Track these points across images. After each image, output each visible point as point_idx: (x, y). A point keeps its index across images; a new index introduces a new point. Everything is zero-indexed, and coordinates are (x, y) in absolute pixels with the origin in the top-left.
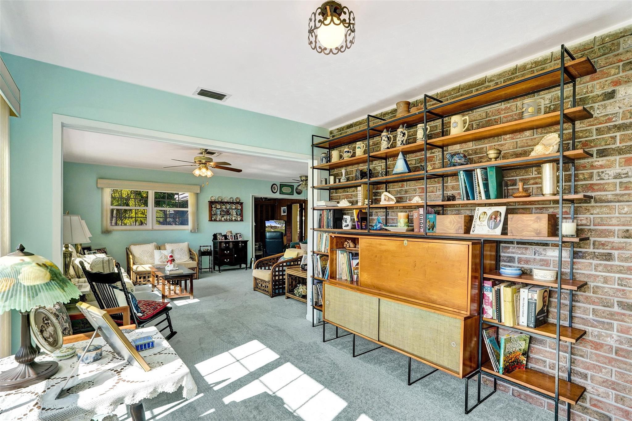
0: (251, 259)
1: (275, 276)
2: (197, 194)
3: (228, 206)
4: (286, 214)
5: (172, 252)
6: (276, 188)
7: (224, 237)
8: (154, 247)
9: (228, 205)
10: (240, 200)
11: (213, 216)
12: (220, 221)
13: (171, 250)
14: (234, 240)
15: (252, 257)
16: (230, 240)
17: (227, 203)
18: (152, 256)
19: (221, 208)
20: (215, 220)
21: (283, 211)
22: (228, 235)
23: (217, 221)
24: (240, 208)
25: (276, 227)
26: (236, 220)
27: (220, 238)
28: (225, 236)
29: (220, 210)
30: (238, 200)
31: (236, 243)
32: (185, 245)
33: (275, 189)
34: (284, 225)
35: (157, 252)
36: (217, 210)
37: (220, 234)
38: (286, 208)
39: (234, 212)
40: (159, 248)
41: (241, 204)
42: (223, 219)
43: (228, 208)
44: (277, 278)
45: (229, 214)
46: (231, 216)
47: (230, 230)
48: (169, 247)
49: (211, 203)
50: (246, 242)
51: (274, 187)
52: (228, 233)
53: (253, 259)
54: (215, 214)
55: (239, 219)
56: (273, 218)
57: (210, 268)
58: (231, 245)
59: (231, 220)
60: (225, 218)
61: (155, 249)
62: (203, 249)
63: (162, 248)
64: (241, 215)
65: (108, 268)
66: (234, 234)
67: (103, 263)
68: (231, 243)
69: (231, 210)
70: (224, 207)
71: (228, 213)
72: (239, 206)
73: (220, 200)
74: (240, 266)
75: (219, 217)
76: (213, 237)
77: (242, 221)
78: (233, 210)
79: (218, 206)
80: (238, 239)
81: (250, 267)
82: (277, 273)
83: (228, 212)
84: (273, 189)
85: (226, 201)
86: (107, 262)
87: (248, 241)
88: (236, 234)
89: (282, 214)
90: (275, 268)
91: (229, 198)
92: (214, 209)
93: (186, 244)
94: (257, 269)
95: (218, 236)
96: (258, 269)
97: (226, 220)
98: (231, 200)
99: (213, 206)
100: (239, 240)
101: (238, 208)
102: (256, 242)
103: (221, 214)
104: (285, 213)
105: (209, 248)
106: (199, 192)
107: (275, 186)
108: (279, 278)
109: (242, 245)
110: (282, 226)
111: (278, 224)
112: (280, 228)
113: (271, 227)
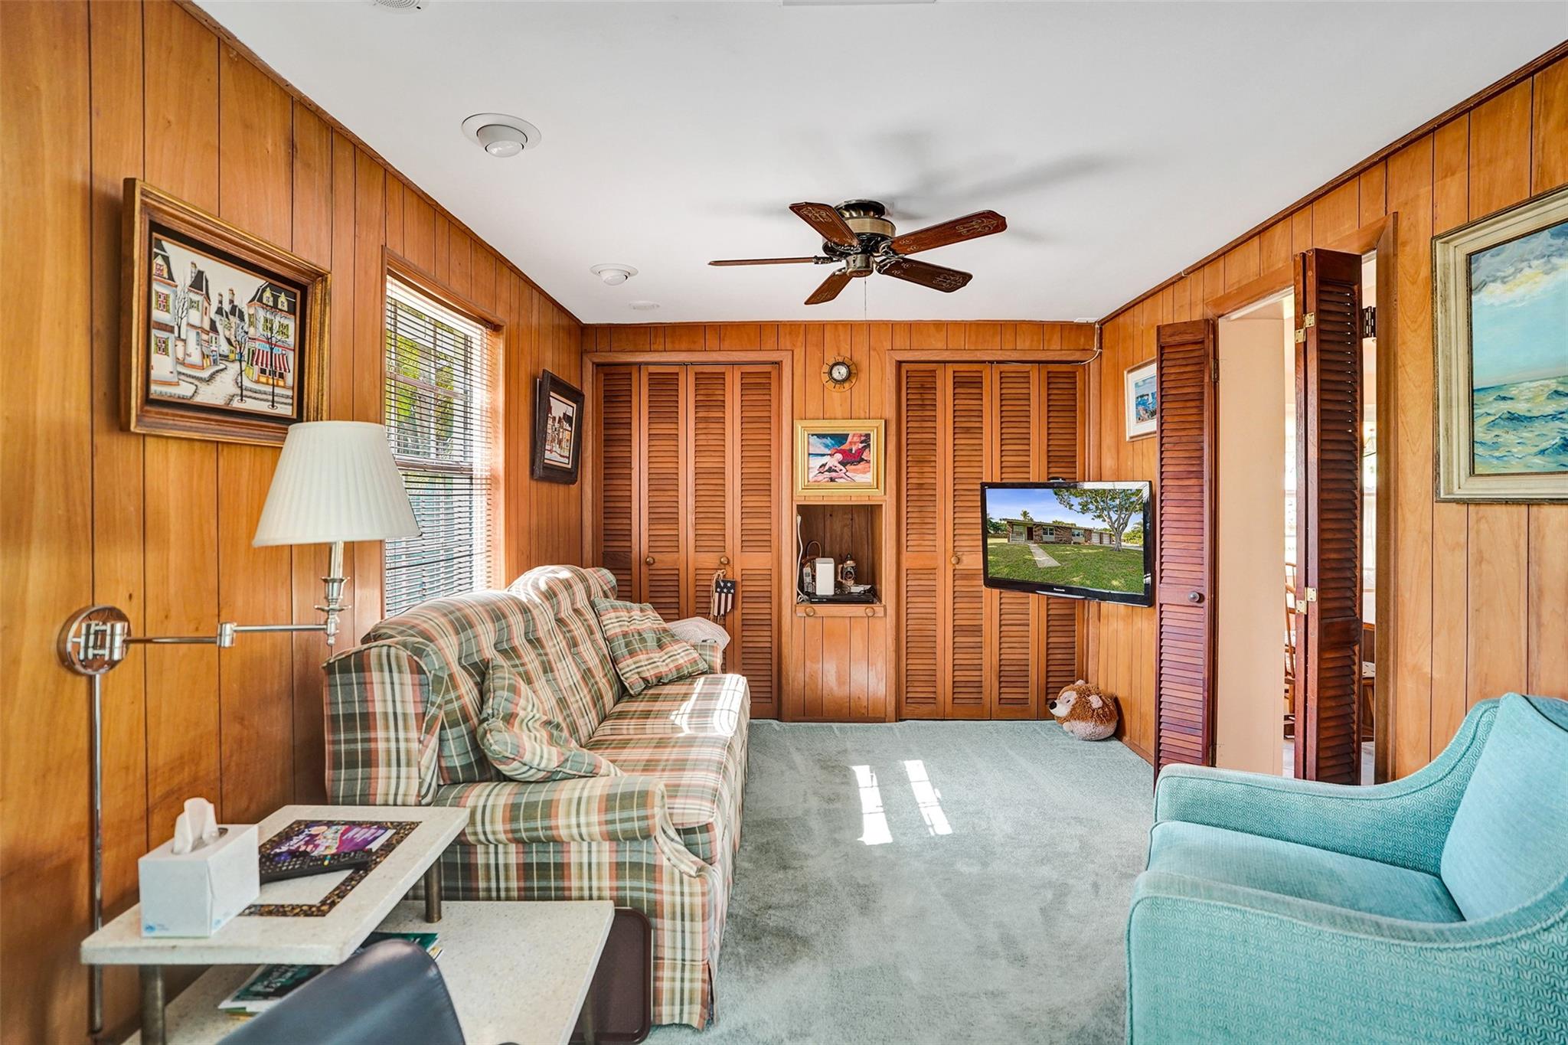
110: (1117, 530)
111: (1085, 509)
112: (1095, 540)
113: (1032, 531)
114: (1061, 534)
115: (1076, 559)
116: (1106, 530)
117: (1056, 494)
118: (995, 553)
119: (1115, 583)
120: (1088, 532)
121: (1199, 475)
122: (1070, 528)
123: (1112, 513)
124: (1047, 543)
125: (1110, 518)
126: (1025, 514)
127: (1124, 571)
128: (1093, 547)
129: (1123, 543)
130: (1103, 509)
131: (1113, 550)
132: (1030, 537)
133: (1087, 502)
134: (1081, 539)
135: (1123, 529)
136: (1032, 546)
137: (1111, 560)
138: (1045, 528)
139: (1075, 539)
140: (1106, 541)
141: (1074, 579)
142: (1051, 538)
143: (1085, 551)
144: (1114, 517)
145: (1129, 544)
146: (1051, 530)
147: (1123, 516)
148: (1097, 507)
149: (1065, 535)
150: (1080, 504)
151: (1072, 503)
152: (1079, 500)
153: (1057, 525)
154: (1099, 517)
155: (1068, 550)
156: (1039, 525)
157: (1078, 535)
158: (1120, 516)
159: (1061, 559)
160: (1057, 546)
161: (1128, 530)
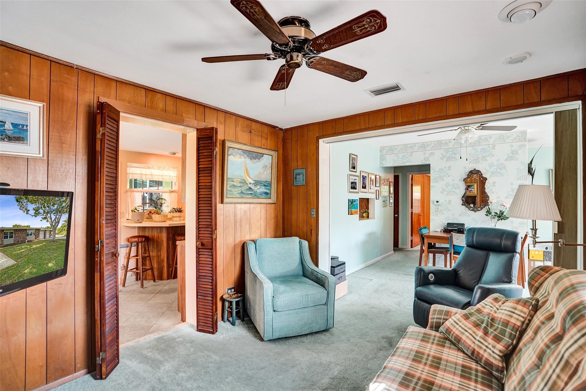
110: (54, 227)
111: (36, 213)
112: (41, 236)
114: (18, 236)
115: (27, 255)
116: (48, 227)
117: (17, 201)
119: (50, 265)
120: (38, 230)
122: (26, 230)
123: (52, 215)
124: (7, 246)
125: (51, 219)
127: (55, 255)
128: (40, 242)
129: (57, 236)
130: (48, 213)
131: (50, 241)
133: (38, 207)
134: (32, 238)
135: (57, 226)
137: (49, 249)
138: (6, 233)
139: (29, 238)
140: (47, 236)
141: (26, 271)
142: (10, 241)
143: (34, 246)
144: (53, 217)
145: (60, 236)
146: (11, 233)
147: (58, 216)
148: (44, 211)
149: (22, 235)
150: (34, 209)
151: (28, 208)
152: (34, 206)
153: (16, 228)
154: (45, 218)
155: (23, 249)
157: (31, 234)
158: (56, 217)
159: (17, 258)
160: (15, 246)
161: (60, 226)
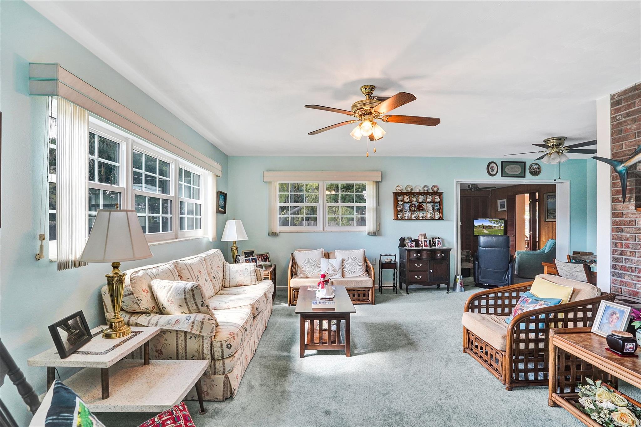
0: (456, 277)
1: (519, 341)
2: (377, 183)
3: (421, 199)
4: (505, 209)
5: (343, 261)
6: (495, 167)
7: (414, 243)
8: (320, 255)
9: (421, 197)
10: (438, 189)
11: (399, 213)
12: (409, 219)
13: (341, 259)
14: (429, 248)
15: (457, 274)
16: (424, 247)
17: (420, 193)
18: (318, 266)
19: (411, 201)
20: (402, 219)
21: (501, 205)
22: (420, 239)
23: (405, 219)
24: (439, 200)
25: (491, 226)
26: (432, 219)
27: (410, 245)
28: (417, 242)
29: (410, 204)
30: (435, 189)
31: (433, 252)
32: (359, 253)
33: (493, 170)
34: (503, 225)
35: (324, 261)
36: (406, 204)
37: (409, 238)
38: (505, 200)
39: (429, 207)
40: (327, 256)
41: (440, 194)
42: (413, 216)
43: (420, 201)
44: (522, 346)
45: (423, 210)
46: (425, 213)
47: (424, 233)
48: (339, 255)
49: (397, 195)
50: (446, 252)
51: (492, 167)
52: (420, 237)
53: (458, 277)
54: (401, 211)
55: (437, 217)
56: (484, 216)
57: (394, 286)
58: (425, 256)
59: (425, 219)
60: (416, 215)
61: (322, 258)
62: (385, 259)
63: (331, 256)
64: (440, 210)
65: (193, 302)
66: (429, 237)
67: (185, 293)
68: (425, 252)
69: (424, 204)
70: (415, 199)
71: (420, 208)
72: (437, 197)
73: (409, 190)
74: (439, 286)
75: (407, 214)
76: (399, 242)
77: (442, 219)
78: (428, 204)
79: (407, 199)
80: (435, 245)
81: (454, 289)
82: (523, 336)
83: (421, 206)
84: (490, 170)
85: (418, 191)
86: (191, 293)
87: (450, 249)
88: (433, 239)
89: (499, 209)
90: (519, 324)
91: (422, 186)
92: (400, 203)
93: (361, 251)
94: (470, 313)
95: (407, 242)
96: (473, 311)
97: (418, 219)
98: (425, 189)
99: (400, 199)
100: (437, 247)
101: (436, 200)
102: (462, 249)
103: (410, 209)
104: (504, 207)
105: (393, 258)
106: (379, 180)
107: (492, 165)
108: (527, 346)
109: (441, 255)
110: (500, 226)
111: (494, 223)
112: (496, 228)
113: (484, 227)
114: (490, 227)
117: (489, 221)
118: (476, 231)
119: (499, 234)
121: (514, 218)
126: (483, 224)
132: (483, 228)
134: (493, 228)
136: (484, 230)
138: (486, 226)
140: (498, 228)
145: (502, 228)
151: (492, 222)
154: (497, 224)
155: (491, 230)
156: (485, 226)
159: (489, 231)
